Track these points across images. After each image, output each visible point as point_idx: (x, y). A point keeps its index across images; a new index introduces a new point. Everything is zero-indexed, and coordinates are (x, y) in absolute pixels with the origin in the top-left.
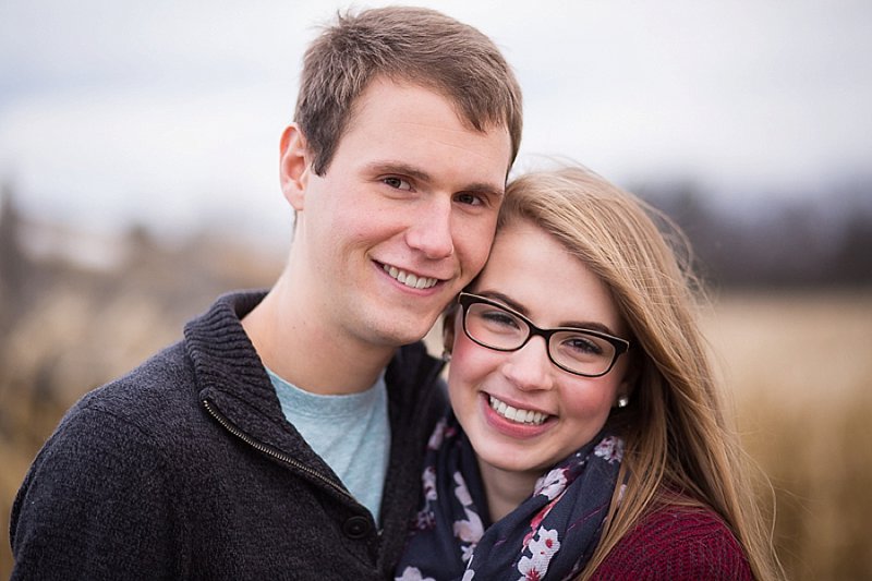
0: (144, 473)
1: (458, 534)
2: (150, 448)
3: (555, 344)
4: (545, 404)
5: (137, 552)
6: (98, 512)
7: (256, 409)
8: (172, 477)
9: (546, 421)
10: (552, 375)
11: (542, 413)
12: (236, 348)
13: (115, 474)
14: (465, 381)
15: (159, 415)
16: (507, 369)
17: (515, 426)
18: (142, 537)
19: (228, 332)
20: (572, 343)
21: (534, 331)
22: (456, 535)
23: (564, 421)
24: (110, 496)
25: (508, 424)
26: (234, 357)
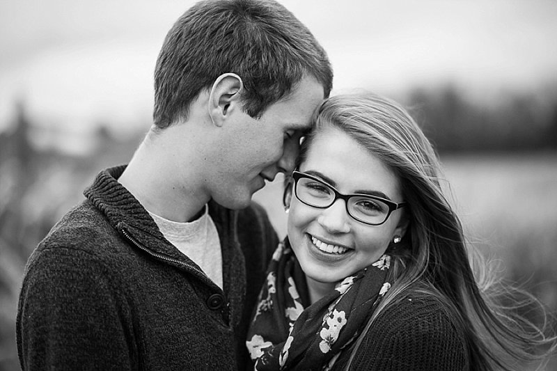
0: (96, 277)
1: (289, 316)
2: (95, 262)
3: (352, 205)
4: (345, 241)
5: (104, 326)
6: (74, 308)
7: (148, 233)
8: (112, 277)
9: (346, 252)
10: (349, 223)
11: (344, 247)
12: (124, 198)
13: (78, 282)
14: (296, 227)
15: (94, 241)
16: (321, 220)
17: (327, 254)
18: (105, 317)
19: (116, 190)
20: (363, 204)
21: (338, 196)
22: (287, 316)
23: (357, 252)
24: (78, 296)
25: (322, 253)
26: (125, 204)
